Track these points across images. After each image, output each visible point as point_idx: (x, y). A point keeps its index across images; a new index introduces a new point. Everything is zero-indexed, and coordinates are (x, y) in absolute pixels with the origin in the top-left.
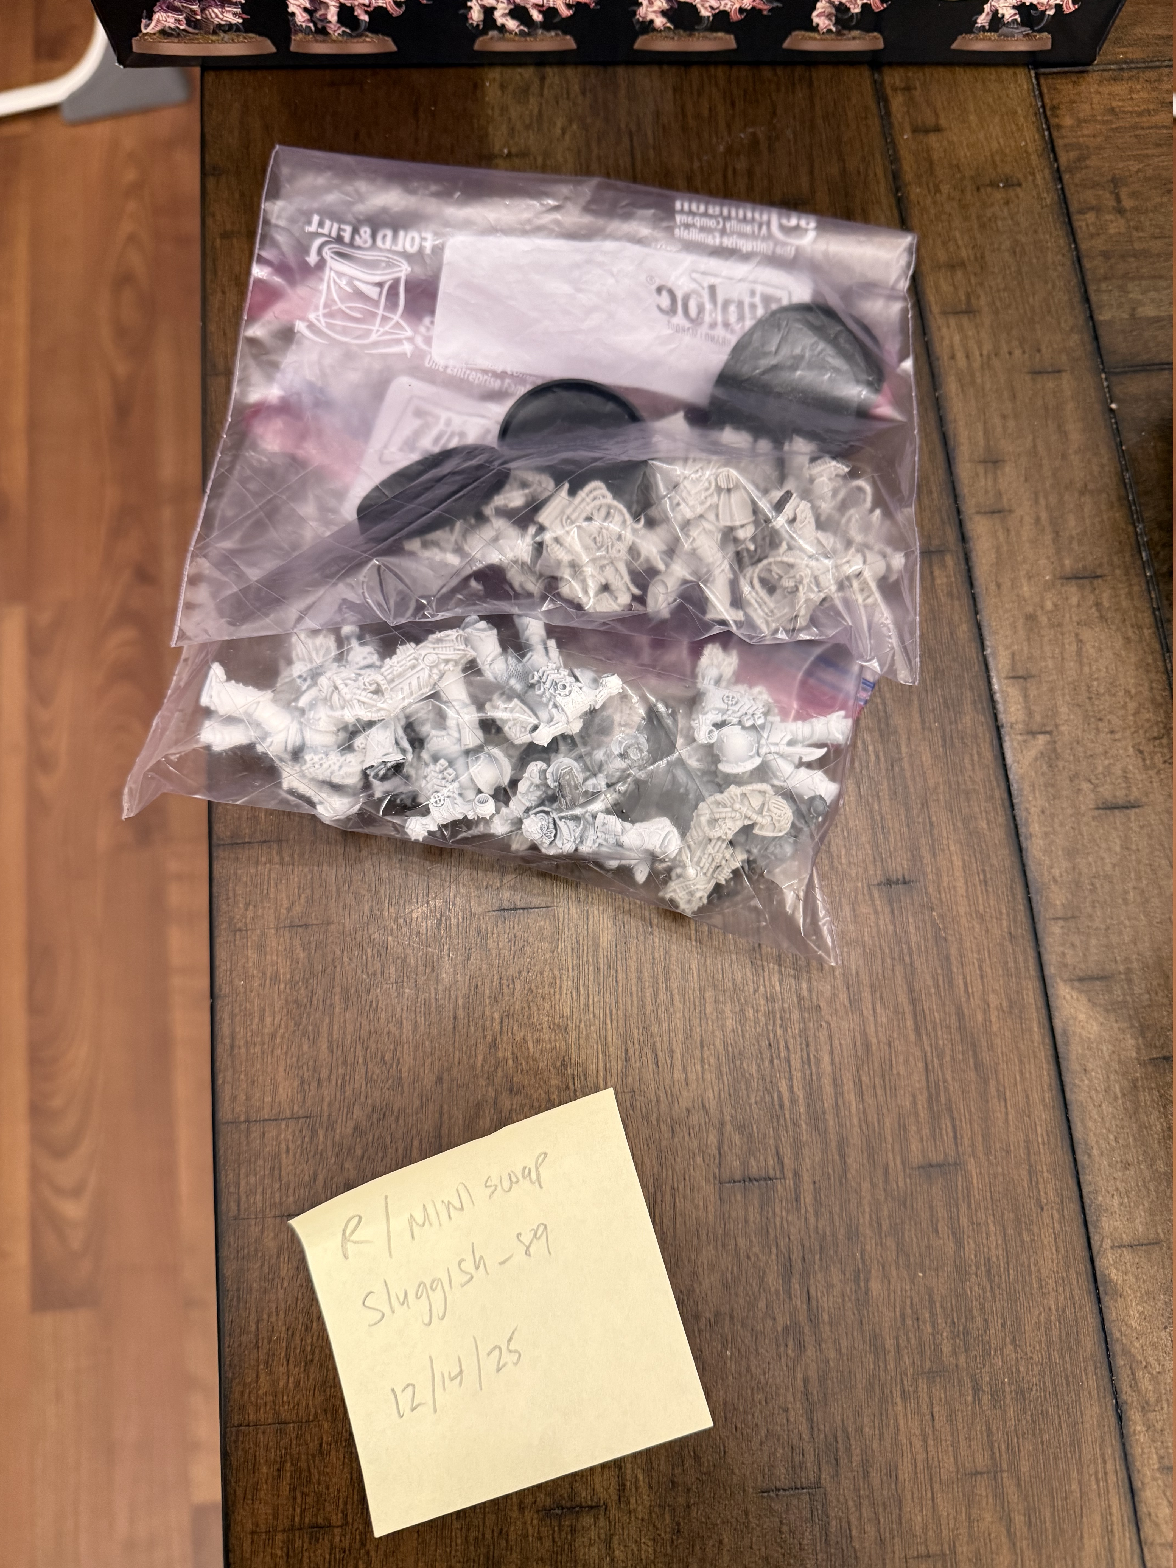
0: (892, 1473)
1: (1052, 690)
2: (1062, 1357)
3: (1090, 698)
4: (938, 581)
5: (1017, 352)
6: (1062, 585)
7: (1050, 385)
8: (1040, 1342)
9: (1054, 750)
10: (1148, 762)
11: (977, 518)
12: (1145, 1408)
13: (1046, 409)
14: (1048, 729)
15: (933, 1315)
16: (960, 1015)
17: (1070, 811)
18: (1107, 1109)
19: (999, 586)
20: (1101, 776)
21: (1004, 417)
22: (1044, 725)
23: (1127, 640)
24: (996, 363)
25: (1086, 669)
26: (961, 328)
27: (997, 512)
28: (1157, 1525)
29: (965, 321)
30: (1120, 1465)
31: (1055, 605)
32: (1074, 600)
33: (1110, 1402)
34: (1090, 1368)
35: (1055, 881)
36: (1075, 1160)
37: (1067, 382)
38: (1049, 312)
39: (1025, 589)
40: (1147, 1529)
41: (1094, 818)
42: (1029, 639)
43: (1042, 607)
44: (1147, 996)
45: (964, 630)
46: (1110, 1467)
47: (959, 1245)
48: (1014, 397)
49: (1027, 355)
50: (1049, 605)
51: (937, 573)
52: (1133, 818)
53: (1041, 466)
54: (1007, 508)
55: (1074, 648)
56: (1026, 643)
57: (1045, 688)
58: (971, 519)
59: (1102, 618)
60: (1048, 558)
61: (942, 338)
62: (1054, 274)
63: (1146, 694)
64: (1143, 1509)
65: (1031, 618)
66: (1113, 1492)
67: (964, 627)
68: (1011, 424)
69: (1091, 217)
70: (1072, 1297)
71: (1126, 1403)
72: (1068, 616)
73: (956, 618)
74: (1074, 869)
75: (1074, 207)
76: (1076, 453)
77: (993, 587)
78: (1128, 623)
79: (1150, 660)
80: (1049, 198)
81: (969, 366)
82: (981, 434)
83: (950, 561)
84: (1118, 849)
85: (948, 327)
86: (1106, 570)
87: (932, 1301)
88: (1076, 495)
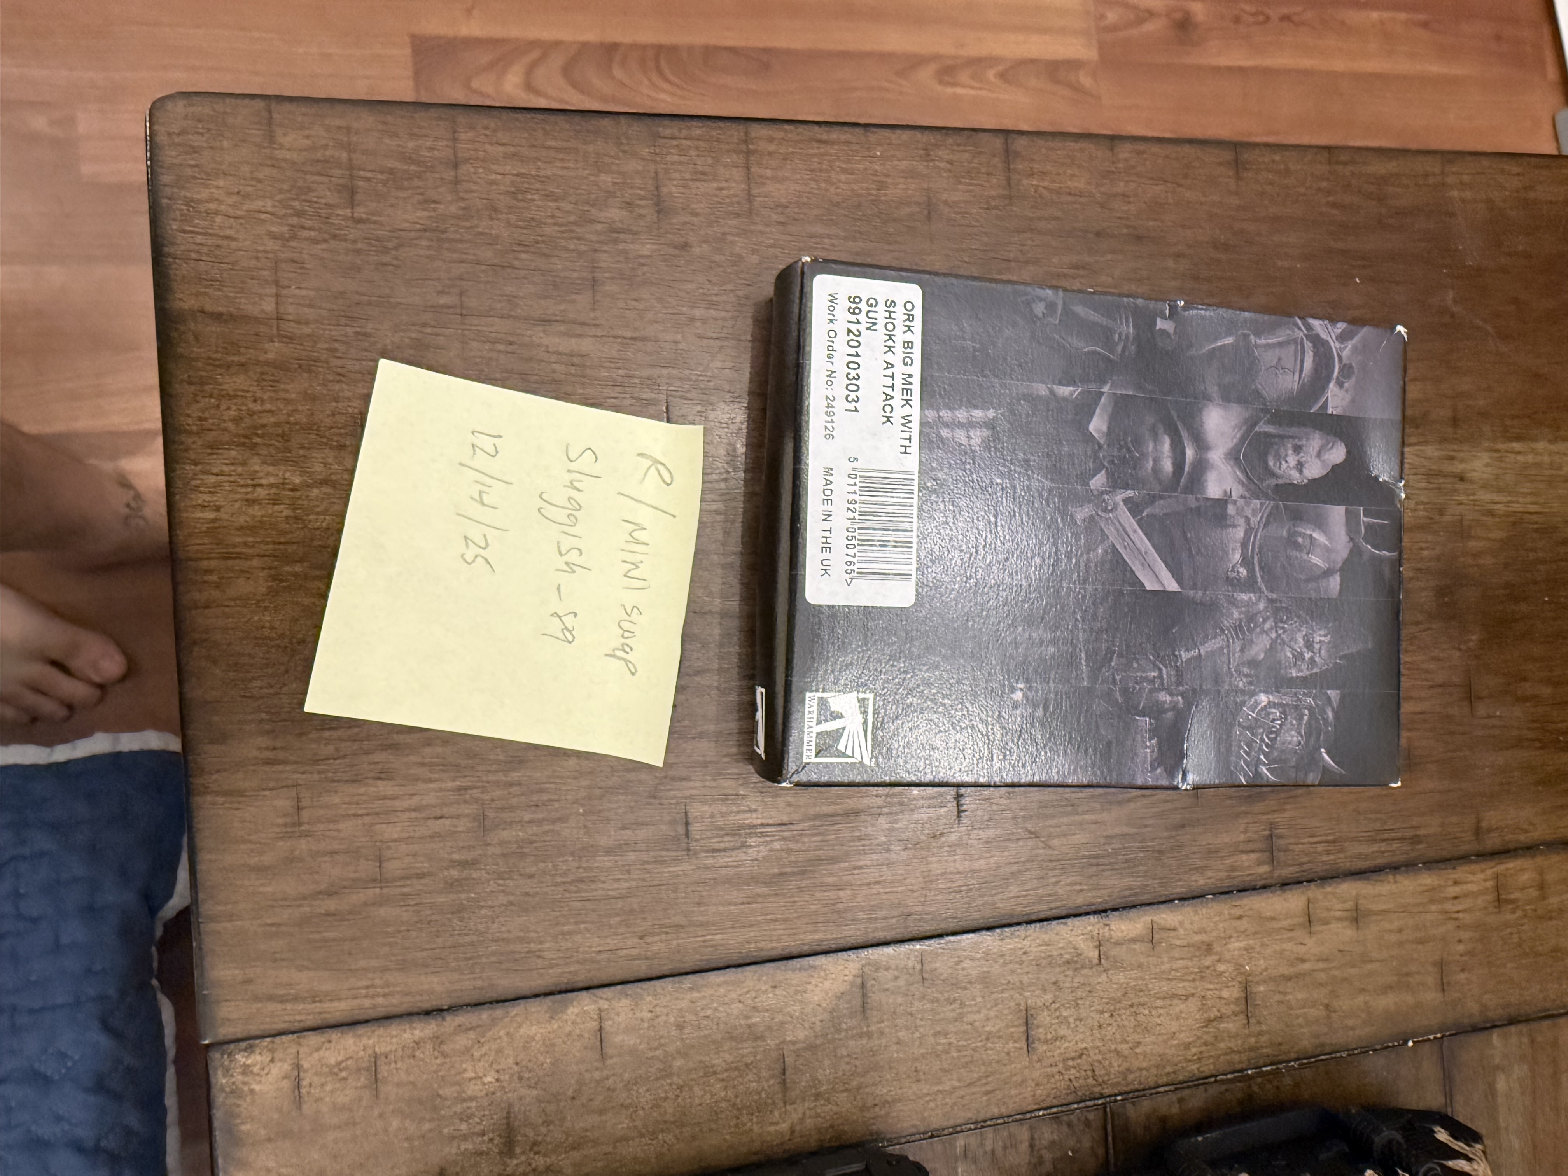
0: (384, 775)
1: (1140, 966)
2: (493, 954)
3: (1132, 1006)
4: (1244, 857)
5: (1461, 948)
6: (1240, 983)
7: (1430, 980)
8: (509, 931)
9: (1083, 967)
10: (1070, 1063)
11: (1304, 899)
12: (438, 1040)
13: (1407, 974)
14: (1103, 961)
15: (540, 822)
16: (833, 860)
17: (1025, 980)
18: (736, 1008)
19: (1240, 918)
20: (1058, 1014)
21: (1400, 931)
22: (1107, 958)
23: (1187, 1046)
24: (1451, 925)
25: (1160, 1003)
26: (1483, 892)
27: (1309, 920)
28: (318, 1050)
29: (1490, 897)
30: (381, 1012)
31: (1221, 974)
32: (1225, 994)
33: (445, 1004)
34: (479, 983)
35: (957, 963)
36: (687, 973)
37: (1431, 997)
38: (1500, 982)
39: (1237, 945)
40: (314, 1039)
41: (1018, 1005)
42: (1188, 946)
43: (1219, 961)
44: (845, 1053)
45: (1198, 881)
46: (380, 1000)
47: (609, 851)
48: (1418, 942)
49: (1458, 957)
50: (1221, 967)
51: (1253, 856)
52: (1017, 1045)
53: (1354, 966)
54: (1313, 929)
55: (1181, 992)
56: (1185, 943)
57: (1143, 959)
58: (1303, 893)
59: (1209, 1021)
60: (1266, 969)
61: (1473, 873)
63: (1136, 1064)
64: (334, 1035)
65: (1208, 948)
66: (356, 1002)
67: (1201, 882)
68: (1394, 938)
70: (551, 967)
71: (444, 1019)
72: (1211, 987)
73: (1210, 874)
74: (970, 983)
76: (1366, 1003)
77: (1238, 912)
78: (1203, 1048)
79: (1169, 1069)
81: (1447, 899)
82: (1384, 907)
83: (1264, 869)
84: (987, 1029)
85: (1485, 880)
86: (1255, 1029)
87: (554, 821)
88: (1326, 1001)
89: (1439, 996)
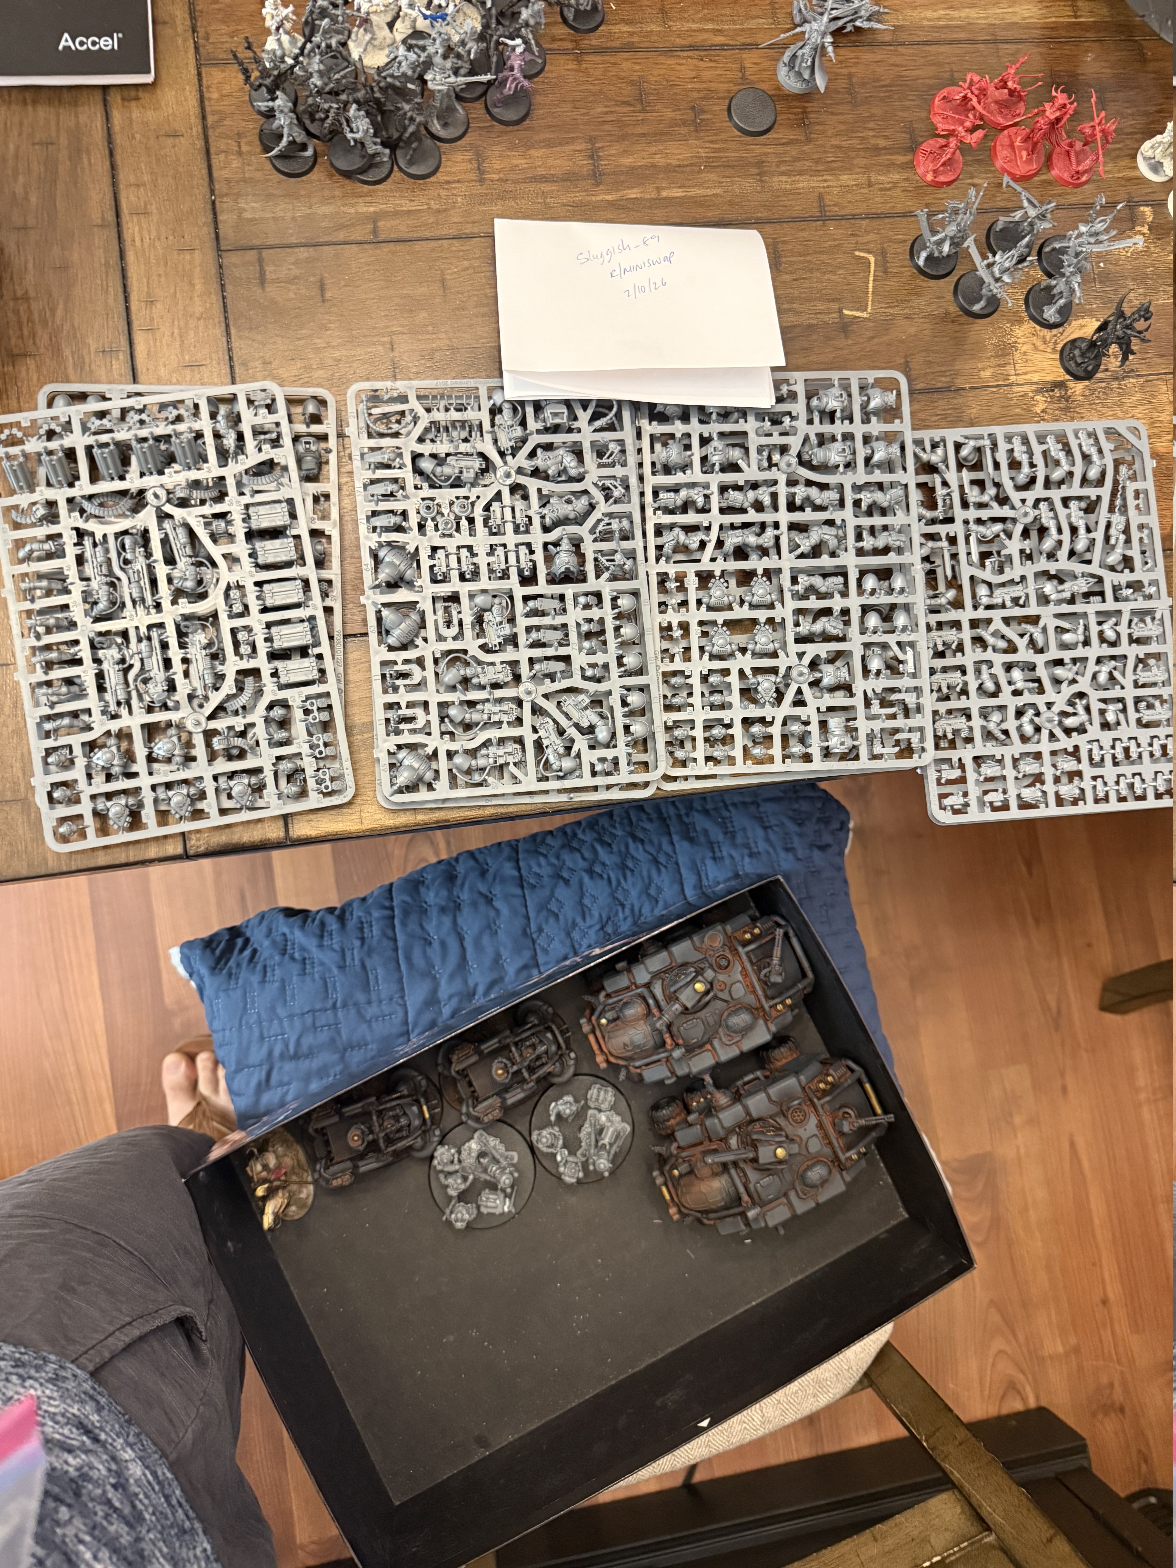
4: (115, 366)
7: (188, 257)
19: (148, 368)
26: (139, 224)
48: (166, 264)
51: (114, 362)
60: (176, 355)
62: (196, 191)
68: (163, 279)
69: (222, 157)
75: (213, 150)
76: (198, 296)
80: (200, 144)
83: (122, 355)
88: (196, 320)
89: (197, 252)
